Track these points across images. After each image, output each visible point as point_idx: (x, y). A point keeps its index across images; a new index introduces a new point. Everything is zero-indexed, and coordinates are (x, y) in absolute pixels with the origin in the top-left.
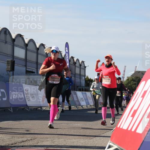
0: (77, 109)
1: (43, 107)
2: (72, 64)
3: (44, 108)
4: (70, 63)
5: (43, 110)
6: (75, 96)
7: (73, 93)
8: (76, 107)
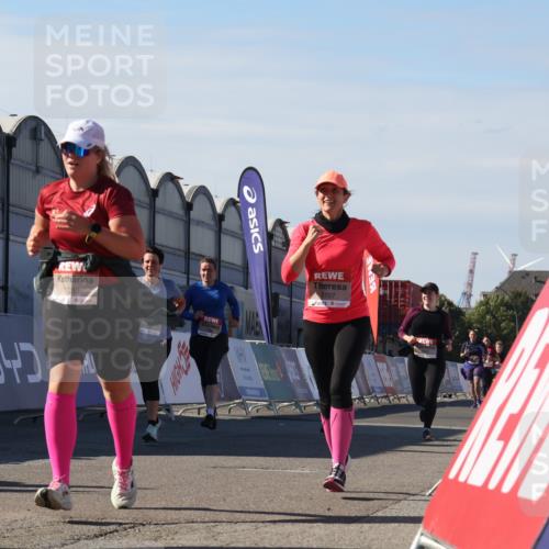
0: (298, 412)
1: (174, 408)
2: (280, 246)
3: (178, 412)
4: (273, 243)
5: (176, 417)
6: (290, 365)
7: (283, 355)
8: (297, 405)
